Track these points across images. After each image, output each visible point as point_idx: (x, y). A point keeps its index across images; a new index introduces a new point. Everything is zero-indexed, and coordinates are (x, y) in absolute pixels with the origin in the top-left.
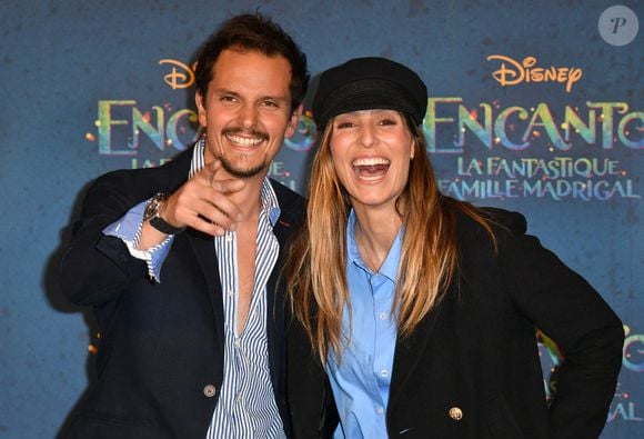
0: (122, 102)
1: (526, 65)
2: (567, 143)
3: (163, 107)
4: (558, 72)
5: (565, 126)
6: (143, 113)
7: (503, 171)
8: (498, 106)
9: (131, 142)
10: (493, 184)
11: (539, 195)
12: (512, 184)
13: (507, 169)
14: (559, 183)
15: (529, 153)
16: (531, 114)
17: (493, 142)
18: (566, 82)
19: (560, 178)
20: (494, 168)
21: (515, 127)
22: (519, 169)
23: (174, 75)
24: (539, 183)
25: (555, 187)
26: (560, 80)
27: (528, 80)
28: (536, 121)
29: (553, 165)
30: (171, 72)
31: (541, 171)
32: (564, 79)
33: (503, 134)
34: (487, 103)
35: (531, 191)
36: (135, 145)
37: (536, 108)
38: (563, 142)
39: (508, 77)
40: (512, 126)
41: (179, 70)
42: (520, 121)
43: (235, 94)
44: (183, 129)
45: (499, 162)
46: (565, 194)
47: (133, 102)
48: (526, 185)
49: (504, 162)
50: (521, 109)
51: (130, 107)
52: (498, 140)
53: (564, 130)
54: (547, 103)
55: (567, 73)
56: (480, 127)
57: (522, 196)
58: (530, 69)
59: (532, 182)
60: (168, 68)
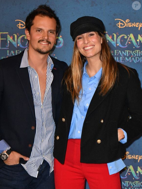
0: (4, 33)
1: (126, 22)
2: (139, 46)
3: (16, 34)
4: (136, 24)
5: (138, 40)
6: (10, 36)
7: (119, 54)
8: (118, 34)
9: (7, 45)
10: (116, 58)
11: (130, 61)
12: (122, 58)
13: (121, 54)
14: (136, 58)
15: (127, 49)
16: (128, 37)
17: (117, 45)
18: (139, 27)
19: (136, 56)
20: (117, 53)
21: (123, 41)
22: (124, 53)
23: (20, 24)
24: (130, 58)
25: (135, 59)
26: (137, 26)
27: (127, 26)
28: (129, 39)
29: (135, 52)
30: (19, 24)
31: (131, 54)
32: (138, 26)
33: (120, 43)
34: (115, 33)
35: (128, 60)
36: (8, 46)
37: (129, 35)
38: (137, 46)
39: (121, 25)
40: (122, 40)
41: (22, 23)
42: (125, 39)
43: (41, 29)
44: (23, 41)
45: (118, 51)
46: (138, 61)
47: (7, 33)
48: (126, 58)
49: (120, 51)
50: (125, 35)
51: (6, 34)
52: (118, 45)
53: (138, 42)
54: (133, 34)
55: (139, 24)
56: (113, 41)
57: (125, 62)
58: (128, 23)
59: (128, 58)
60: (18, 22)
